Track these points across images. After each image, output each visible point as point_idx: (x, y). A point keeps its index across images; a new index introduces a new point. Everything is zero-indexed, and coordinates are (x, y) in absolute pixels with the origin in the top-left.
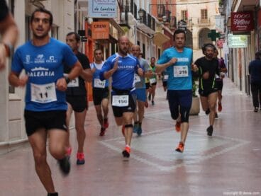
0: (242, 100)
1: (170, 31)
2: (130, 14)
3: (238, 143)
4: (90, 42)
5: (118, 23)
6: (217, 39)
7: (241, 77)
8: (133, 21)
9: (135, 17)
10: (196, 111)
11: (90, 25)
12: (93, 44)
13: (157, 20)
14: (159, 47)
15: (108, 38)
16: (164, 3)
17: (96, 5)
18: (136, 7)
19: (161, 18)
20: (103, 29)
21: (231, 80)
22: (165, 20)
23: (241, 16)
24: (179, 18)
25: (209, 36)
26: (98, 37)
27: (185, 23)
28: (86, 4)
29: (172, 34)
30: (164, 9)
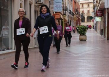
0: (99, 37)
2: (66, 11)
3: (97, 48)
6: (92, 19)
9: (68, 12)
10: (85, 40)
11: (54, 14)
13: (74, 13)
14: (75, 21)
15: (59, 18)
16: (77, 8)
17: (56, 8)
18: (68, 9)
20: (58, 15)
21: (96, 31)
22: (77, 13)
23: (99, 12)
24: (81, 13)
25: (90, 18)
26: (57, 18)
27: (83, 14)
28: (53, 8)
29: (79, 17)
30: (76, 10)
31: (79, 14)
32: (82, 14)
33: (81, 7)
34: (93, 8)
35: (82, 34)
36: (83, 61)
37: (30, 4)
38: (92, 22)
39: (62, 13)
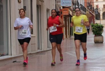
1: (92, 13)
2: (76, 6)
4: (62, 16)
10: (102, 42)
11: (62, 10)
12: (63, 17)
13: (87, 9)
15: (68, 14)
16: (89, 2)
18: (79, 3)
19: (88, 8)
20: (66, 11)
22: (90, 8)
24: (95, 8)
26: (65, 14)
28: (60, 2)
29: (93, 14)
30: (89, 4)
31: (92, 9)
32: (97, 9)
35: (98, 34)
39: (71, 8)
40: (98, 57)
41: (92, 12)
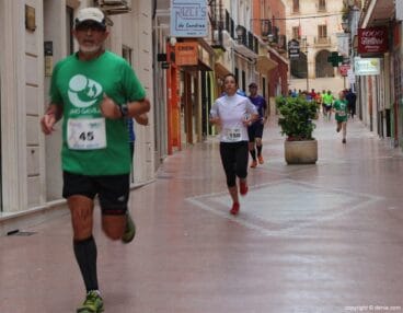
0: (373, 144)
1: (277, 54)
2: (225, 32)
3: (368, 199)
4: (173, 69)
5: (210, 44)
6: (340, 64)
7: (371, 114)
8: (229, 41)
9: (232, 36)
10: (313, 159)
11: (173, 47)
12: (178, 72)
13: (260, 40)
14: (263, 76)
15: (196, 63)
16: (270, 18)
17: (180, 21)
18: (232, 22)
19: (265, 38)
20: (190, 52)
21: (358, 118)
22: (271, 40)
23: (372, 33)
24: (289, 37)
25: (330, 61)
26: (184, 63)
27: (298, 44)
28: (167, 20)
29: (282, 58)
30: (270, 26)
31: (280, 42)
32: (296, 41)
33: (288, 9)
34: (344, 18)
35: (298, 132)
36: (306, 260)
37: (67, 7)
38: (338, 78)
39: (206, 40)
40: (299, 218)
41: (280, 53)
